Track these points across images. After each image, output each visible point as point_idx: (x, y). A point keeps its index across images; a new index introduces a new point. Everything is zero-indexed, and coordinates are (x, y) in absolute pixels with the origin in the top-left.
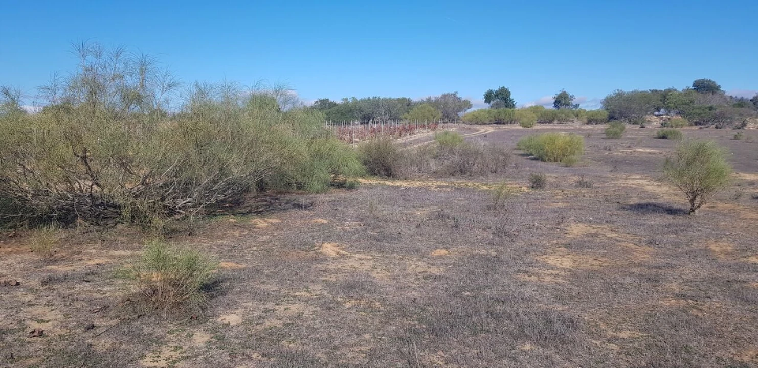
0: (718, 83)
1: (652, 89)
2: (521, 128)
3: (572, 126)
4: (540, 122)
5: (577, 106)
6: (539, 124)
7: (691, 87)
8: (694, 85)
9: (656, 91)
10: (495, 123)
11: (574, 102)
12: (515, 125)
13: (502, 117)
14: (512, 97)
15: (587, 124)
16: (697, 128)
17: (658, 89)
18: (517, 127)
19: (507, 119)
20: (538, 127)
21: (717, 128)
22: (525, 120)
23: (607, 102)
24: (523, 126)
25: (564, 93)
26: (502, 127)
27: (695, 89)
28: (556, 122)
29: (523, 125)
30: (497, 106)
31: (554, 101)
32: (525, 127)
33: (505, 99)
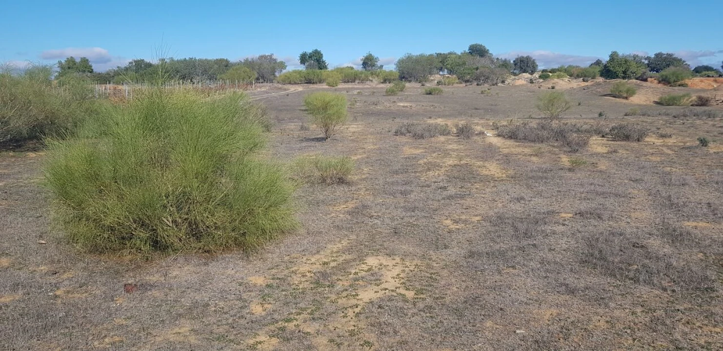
0: (487, 48)
1: (437, 53)
2: (327, 87)
3: (370, 85)
4: (345, 82)
5: (382, 66)
6: (343, 84)
7: (467, 51)
8: (469, 49)
9: (441, 54)
10: (306, 83)
11: (379, 64)
12: (323, 84)
13: (311, 77)
14: (324, 58)
15: (382, 83)
16: (464, 85)
17: (442, 53)
18: (324, 86)
19: (315, 80)
20: (341, 86)
21: (478, 85)
22: (330, 80)
23: (401, 63)
24: (329, 86)
25: (371, 55)
26: (311, 86)
27: (470, 52)
28: (357, 81)
29: (329, 84)
30: (310, 67)
31: (361, 62)
32: (331, 86)
33: (318, 61)
